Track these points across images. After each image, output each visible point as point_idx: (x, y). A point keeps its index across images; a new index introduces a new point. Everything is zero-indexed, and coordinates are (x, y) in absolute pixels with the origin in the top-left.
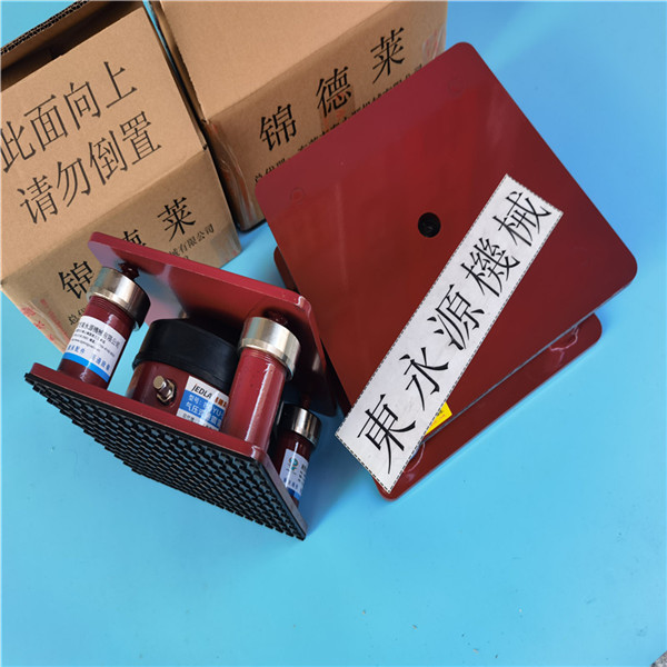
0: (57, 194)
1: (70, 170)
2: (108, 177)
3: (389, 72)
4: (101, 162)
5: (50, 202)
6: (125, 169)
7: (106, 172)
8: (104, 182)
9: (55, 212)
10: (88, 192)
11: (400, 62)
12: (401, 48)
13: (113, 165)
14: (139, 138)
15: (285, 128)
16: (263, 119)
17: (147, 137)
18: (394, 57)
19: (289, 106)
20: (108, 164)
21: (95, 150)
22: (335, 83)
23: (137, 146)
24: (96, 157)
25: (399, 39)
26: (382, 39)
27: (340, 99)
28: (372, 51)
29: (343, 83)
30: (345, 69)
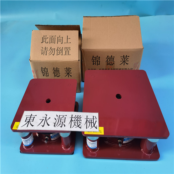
1: (52, 49)
5: (46, 53)
6: (62, 55)
8: (57, 55)
9: (46, 55)
10: (53, 55)
14: (67, 51)
15: (97, 61)
17: (69, 52)
19: (99, 57)
20: (59, 52)
24: (58, 50)
25: (128, 58)
26: (124, 56)
27: (111, 63)
28: (121, 57)
29: (113, 60)
30: (114, 57)
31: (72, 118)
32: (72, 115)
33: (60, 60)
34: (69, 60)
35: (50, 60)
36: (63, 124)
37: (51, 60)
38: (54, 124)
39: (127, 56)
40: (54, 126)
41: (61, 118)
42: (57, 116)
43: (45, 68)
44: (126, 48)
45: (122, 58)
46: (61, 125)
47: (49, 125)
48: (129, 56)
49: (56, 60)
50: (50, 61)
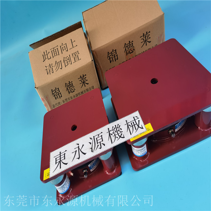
0: (54, 68)
1: (58, 63)
2: (67, 66)
3: (146, 45)
4: (66, 62)
5: (52, 70)
6: (71, 64)
7: (66, 64)
8: (66, 67)
9: (53, 73)
10: (61, 69)
11: (150, 42)
12: (150, 38)
13: (68, 63)
14: (76, 57)
15: (115, 57)
16: (108, 53)
17: (78, 57)
18: (148, 40)
19: (116, 50)
20: (67, 62)
21: (65, 59)
22: (129, 45)
23: (75, 59)
24: (65, 61)
25: (149, 35)
26: (144, 34)
27: (131, 51)
28: (140, 37)
29: (132, 46)
30: (133, 41)
31: (109, 132)
32: (108, 129)
33: (71, 71)
34: (81, 66)
35: (59, 76)
36: (102, 144)
37: (61, 76)
38: (91, 149)
39: (147, 32)
40: (92, 151)
41: (97, 138)
42: (91, 139)
43: (56, 88)
44: (144, 24)
45: (143, 37)
46: (99, 147)
47: (85, 154)
48: (149, 32)
49: (66, 73)
50: (59, 78)
